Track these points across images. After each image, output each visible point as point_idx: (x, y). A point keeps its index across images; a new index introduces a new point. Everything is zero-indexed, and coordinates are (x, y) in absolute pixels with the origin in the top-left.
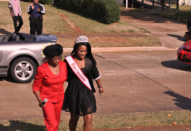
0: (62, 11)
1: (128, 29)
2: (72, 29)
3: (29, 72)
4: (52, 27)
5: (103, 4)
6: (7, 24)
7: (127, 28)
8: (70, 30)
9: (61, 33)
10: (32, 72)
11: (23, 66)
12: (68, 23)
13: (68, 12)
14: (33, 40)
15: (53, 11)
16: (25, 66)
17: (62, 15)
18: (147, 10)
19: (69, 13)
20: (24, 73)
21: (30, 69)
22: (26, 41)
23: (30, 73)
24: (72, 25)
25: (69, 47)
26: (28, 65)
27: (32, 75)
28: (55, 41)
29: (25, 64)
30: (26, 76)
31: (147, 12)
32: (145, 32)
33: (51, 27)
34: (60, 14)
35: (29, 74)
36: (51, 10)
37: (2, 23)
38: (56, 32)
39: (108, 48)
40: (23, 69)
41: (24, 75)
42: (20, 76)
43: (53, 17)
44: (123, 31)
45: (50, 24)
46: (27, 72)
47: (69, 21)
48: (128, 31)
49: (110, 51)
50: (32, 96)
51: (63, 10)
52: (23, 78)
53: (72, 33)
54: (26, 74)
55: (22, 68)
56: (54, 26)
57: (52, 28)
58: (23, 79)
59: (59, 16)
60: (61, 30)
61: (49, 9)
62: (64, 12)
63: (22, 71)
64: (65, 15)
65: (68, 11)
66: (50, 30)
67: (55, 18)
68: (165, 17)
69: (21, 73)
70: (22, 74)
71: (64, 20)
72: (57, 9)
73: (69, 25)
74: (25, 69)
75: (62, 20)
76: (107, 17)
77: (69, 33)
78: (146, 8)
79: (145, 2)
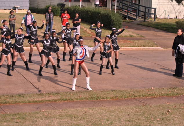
5: (109, 16)
7: (128, 33)
18: (132, 21)
31: (133, 22)
32: (141, 37)
39: (122, 48)
44: (125, 36)
48: (129, 36)
49: (124, 50)
68: (148, 26)
73: (86, 31)
76: (113, 25)
78: (131, 19)
79: (129, 16)
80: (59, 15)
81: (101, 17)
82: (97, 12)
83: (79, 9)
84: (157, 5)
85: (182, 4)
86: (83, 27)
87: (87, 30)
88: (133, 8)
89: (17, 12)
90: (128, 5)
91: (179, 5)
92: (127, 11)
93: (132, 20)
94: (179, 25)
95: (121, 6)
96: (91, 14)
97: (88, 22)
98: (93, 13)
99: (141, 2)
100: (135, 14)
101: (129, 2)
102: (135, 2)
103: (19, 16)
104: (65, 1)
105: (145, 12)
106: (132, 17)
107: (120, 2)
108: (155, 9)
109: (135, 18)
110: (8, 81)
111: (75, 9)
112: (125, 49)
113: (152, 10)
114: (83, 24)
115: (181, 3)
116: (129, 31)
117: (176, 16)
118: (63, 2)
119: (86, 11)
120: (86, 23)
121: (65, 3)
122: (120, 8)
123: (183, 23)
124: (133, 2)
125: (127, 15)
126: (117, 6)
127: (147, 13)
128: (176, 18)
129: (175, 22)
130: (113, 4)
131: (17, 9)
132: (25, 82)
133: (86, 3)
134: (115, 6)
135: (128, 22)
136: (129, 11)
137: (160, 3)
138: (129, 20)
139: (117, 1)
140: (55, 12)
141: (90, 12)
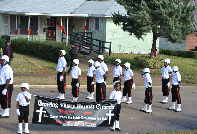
1: (85, 70)
2: (41, 69)
4: (24, 68)
8: (40, 71)
12: (36, 65)
17: (25, 58)
31: (86, 57)
34: (22, 57)
38: (30, 72)
45: (21, 65)
47: (35, 63)
48: (86, 72)
49: (82, 88)
56: (26, 67)
59: (23, 59)
60: (33, 70)
66: (24, 70)
71: (30, 62)
73: (37, 66)
75: (29, 62)
77: (40, 73)
78: (83, 54)
79: (82, 50)
81: (54, 51)
82: (48, 45)
83: (28, 42)
84: (111, 39)
85: (142, 39)
86: (34, 62)
87: (39, 65)
88: (85, 41)
90: (81, 38)
91: (139, 39)
92: (79, 45)
93: (85, 54)
94: (138, 61)
95: (72, 39)
96: (42, 47)
97: (38, 57)
98: (44, 46)
99: (94, 35)
100: (89, 48)
101: (81, 35)
102: (87, 35)
104: (10, 33)
105: (99, 47)
106: (85, 51)
107: (71, 35)
108: (110, 43)
109: (89, 52)
111: (23, 42)
112: (84, 88)
113: (106, 44)
114: (33, 59)
115: (141, 37)
116: (84, 67)
117: (132, 51)
118: (7, 34)
119: (36, 44)
120: (36, 58)
121: (10, 35)
122: (72, 41)
123: (142, 59)
124: (85, 35)
125: (79, 49)
126: (68, 40)
127: (101, 47)
128: (132, 53)
129: (133, 57)
130: (64, 37)
133: (34, 36)
134: (66, 39)
135: (81, 57)
136: (81, 44)
137: (115, 37)
138: (82, 55)
139: (68, 34)
141: (41, 45)
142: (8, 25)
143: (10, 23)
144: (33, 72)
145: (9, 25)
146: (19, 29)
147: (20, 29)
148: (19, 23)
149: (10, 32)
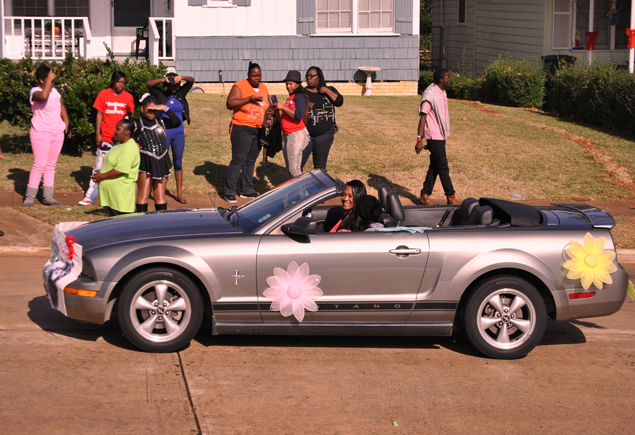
0: (580, 128)
2: (625, 187)
3: (523, 324)
4: (556, 181)
6: (413, 167)
8: (615, 191)
9: (589, 200)
10: (531, 324)
11: (503, 305)
12: (610, 169)
13: (601, 134)
14: (537, 222)
15: (548, 128)
16: (510, 305)
17: (585, 143)
19: (604, 136)
20: (505, 325)
21: (525, 313)
22: (515, 226)
23: (526, 328)
24: (623, 175)
25: (622, 248)
26: (519, 301)
27: (531, 333)
28: (609, 227)
29: (512, 297)
30: (512, 337)
33: (552, 180)
34: (576, 138)
35: (523, 330)
36: (544, 126)
37: (398, 165)
38: (573, 195)
40: (504, 314)
41: (505, 332)
42: (495, 337)
43: (555, 147)
45: (549, 169)
46: (514, 325)
47: (611, 161)
50: (540, 404)
51: (580, 124)
52: (503, 341)
53: (623, 200)
54: (512, 331)
55: (502, 311)
56: (563, 178)
57: (557, 184)
58: (504, 344)
59: (576, 145)
60: (588, 190)
61: (537, 121)
62: (588, 131)
63: (500, 319)
64: (593, 143)
65: (599, 131)
66: (552, 189)
67: (563, 152)
69: (495, 325)
70: (499, 330)
71: (591, 158)
72: (562, 123)
73: (611, 175)
74: (508, 314)
75: (587, 157)
77: (614, 199)
80: (541, 104)
86: (607, 158)
87: (621, 171)
89: (368, 93)
103: (358, 109)
104: (578, 46)
110: (99, 405)
111: (596, 80)
118: (567, 50)
121: (574, 54)
131: (369, 79)
132: (170, 415)
140: (522, 91)
142: (570, 13)
143: (578, 8)
144: (582, 197)
145: (572, 13)
146: (613, 29)
147: (617, 29)
148: (614, 7)
149: (577, 42)
